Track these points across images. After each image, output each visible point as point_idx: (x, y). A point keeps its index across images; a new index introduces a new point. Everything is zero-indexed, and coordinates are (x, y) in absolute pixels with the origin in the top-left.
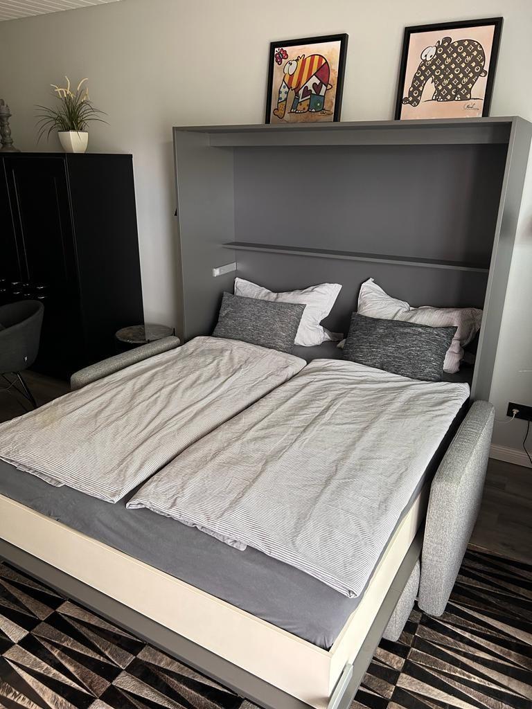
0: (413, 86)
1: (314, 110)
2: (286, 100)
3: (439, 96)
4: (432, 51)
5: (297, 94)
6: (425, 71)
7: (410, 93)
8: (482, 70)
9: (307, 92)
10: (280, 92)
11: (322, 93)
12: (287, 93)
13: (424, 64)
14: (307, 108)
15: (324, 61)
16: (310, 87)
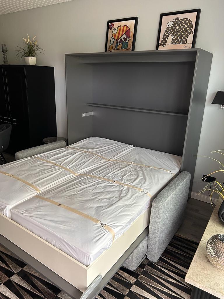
0: (163, 38)
1: (124, 48)
2: (113, 44)
3: (174, 42)
4: (171, 24)
5: (117, 42)
6: (168, 32)
7: (162, 41)
8: (191, 31)
9: (121, 41)
10: (111, 41)
11: (127, 41)
12: (113, 41)
13: (168, 29)
14: (121, 47)
15: (128, 28)
16: (123, 39)
